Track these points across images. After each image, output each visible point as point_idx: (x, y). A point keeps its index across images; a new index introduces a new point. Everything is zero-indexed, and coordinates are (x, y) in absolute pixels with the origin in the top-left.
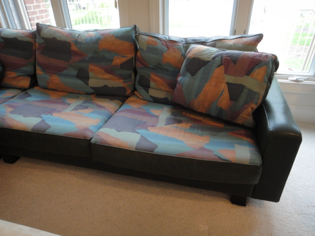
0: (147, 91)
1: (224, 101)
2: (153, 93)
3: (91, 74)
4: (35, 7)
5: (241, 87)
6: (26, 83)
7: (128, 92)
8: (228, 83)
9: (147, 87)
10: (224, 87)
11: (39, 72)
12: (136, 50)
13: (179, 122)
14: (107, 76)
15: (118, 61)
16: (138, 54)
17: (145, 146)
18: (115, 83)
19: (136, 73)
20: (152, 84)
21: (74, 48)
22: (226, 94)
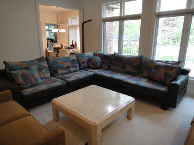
0: (142, 74)
1: (163, 77)
2: (144, 75)
3: (126, 67)
4: (109, 46)
5: (168, 74)
6: (107, 68)
7: (136, 74)
8: (164, 72)
9: (142, 73)
10: (163, 73)
11: (111, 65)
12: (141, 62)
13: (149, 82)
14: (131, 68)
15: (135, 64)
16: (142, 63)
17: (137, 84)
18: (133, 70)
19: (140, 68)
20: (144, 72)
21: (123, 60)
22: (163, 75)
